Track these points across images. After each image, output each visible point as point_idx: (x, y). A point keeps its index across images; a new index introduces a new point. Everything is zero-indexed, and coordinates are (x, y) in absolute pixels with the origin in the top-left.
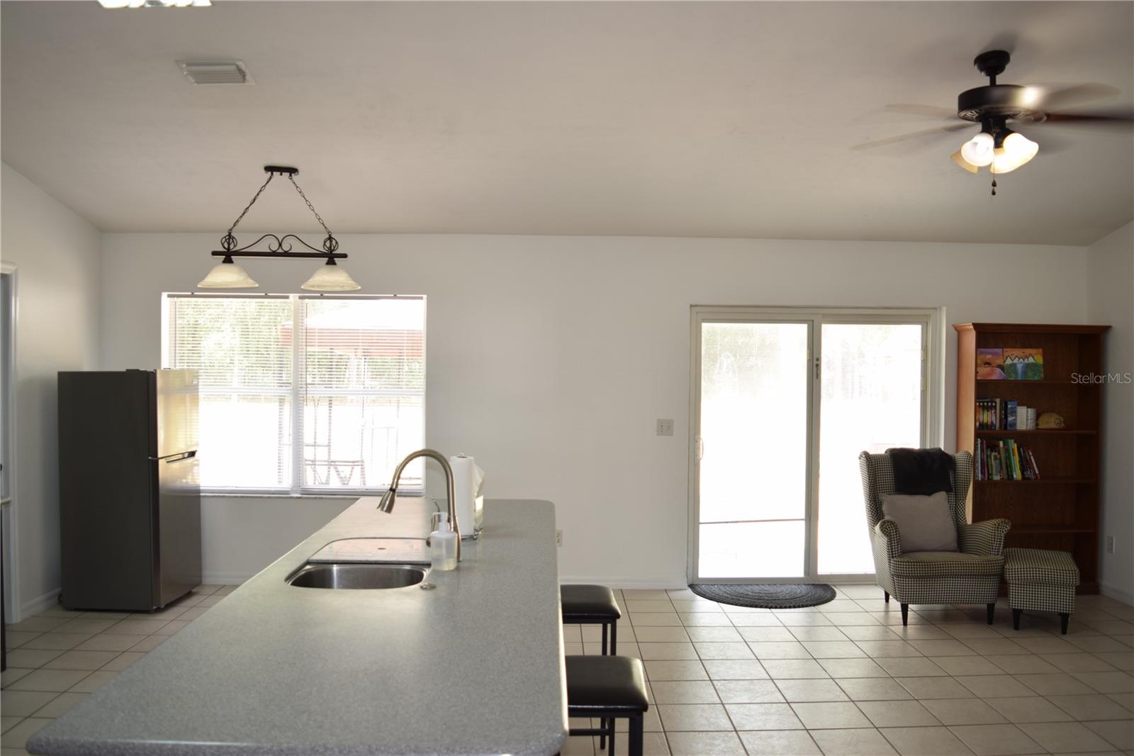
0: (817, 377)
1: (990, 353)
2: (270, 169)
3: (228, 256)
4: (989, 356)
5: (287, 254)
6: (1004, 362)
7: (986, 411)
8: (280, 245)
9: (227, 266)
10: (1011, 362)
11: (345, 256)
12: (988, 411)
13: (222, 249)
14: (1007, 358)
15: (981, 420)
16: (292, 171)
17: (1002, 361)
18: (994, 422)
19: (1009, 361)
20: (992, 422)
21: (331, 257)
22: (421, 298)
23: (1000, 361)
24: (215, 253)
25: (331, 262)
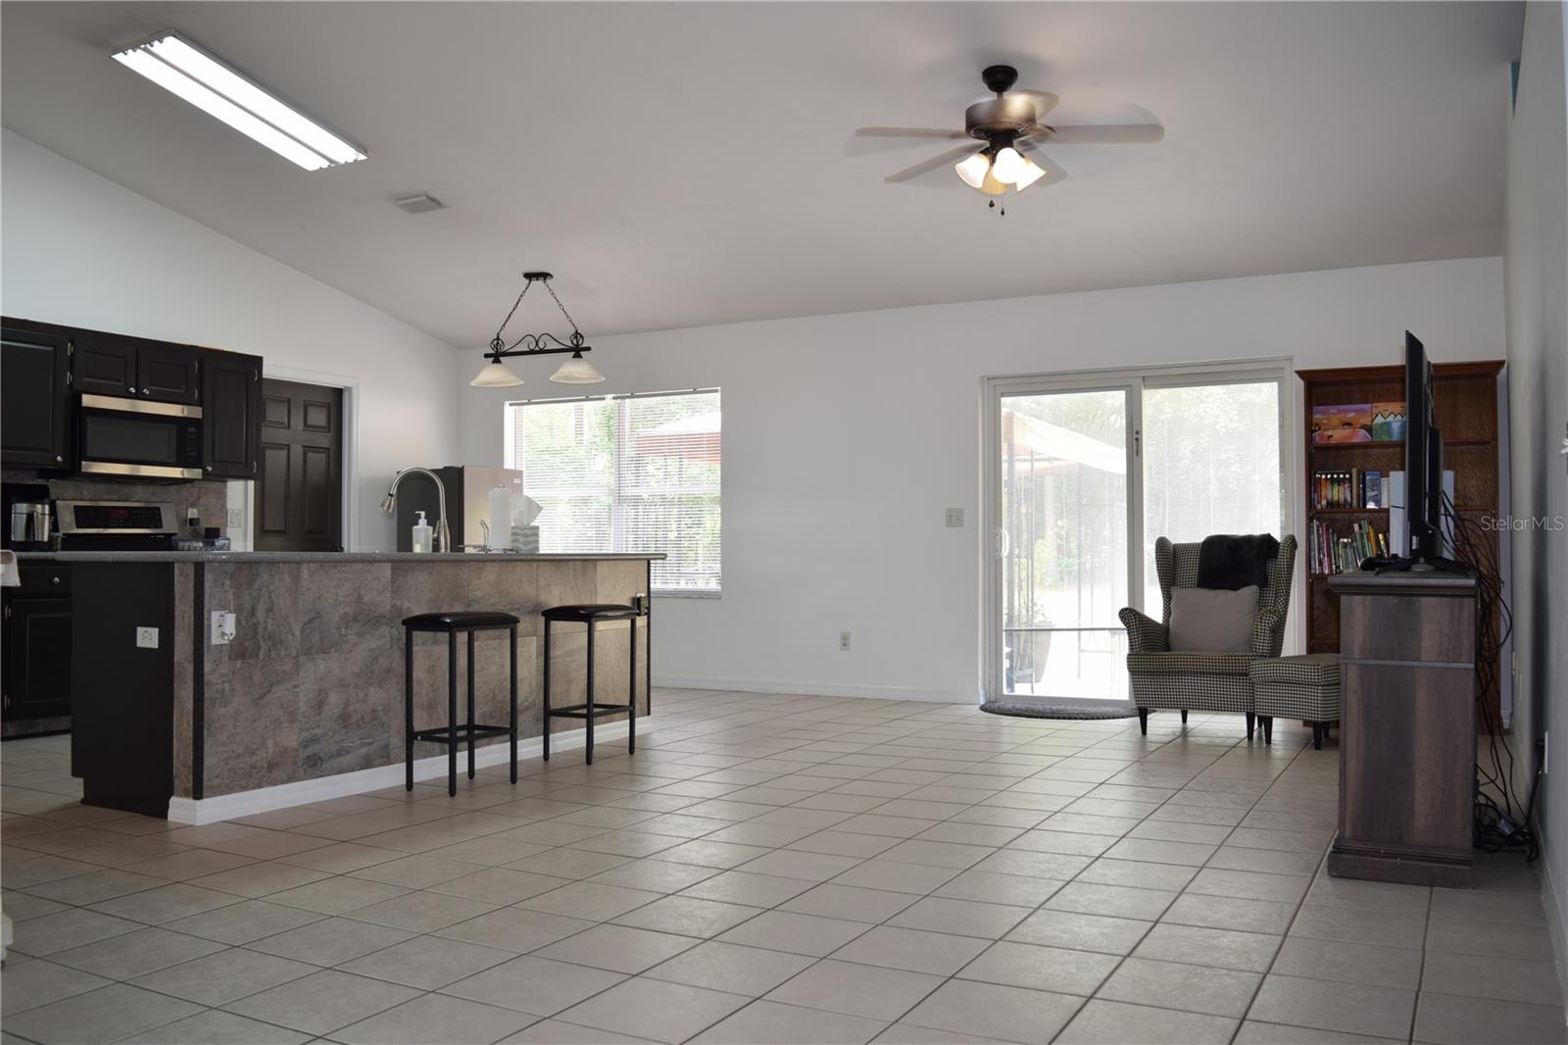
0: (1137, 455)
1: (1352, 411)
2: (529, 276)
3: (496, 357)
4: (1351, 415)
5: (542, 351)
6: (1373, 421)
7: (1336, 486)
8: (537, 344)
9: (496, 365)
10: (1383, 420)
11: (588, 349)
12: (1339, 485)
13: (492, 352)
14: (1377, 415)
15: (1330, 497)
16: (545, 276)
17: (1370, 420)
18: (1349, 499)
19: (1379, 420)
20: (1345, 500)
21: (577, 351)
22: (716, 391)
23: (1366, 421)
24: (487, 356)
25: (578, 355)
